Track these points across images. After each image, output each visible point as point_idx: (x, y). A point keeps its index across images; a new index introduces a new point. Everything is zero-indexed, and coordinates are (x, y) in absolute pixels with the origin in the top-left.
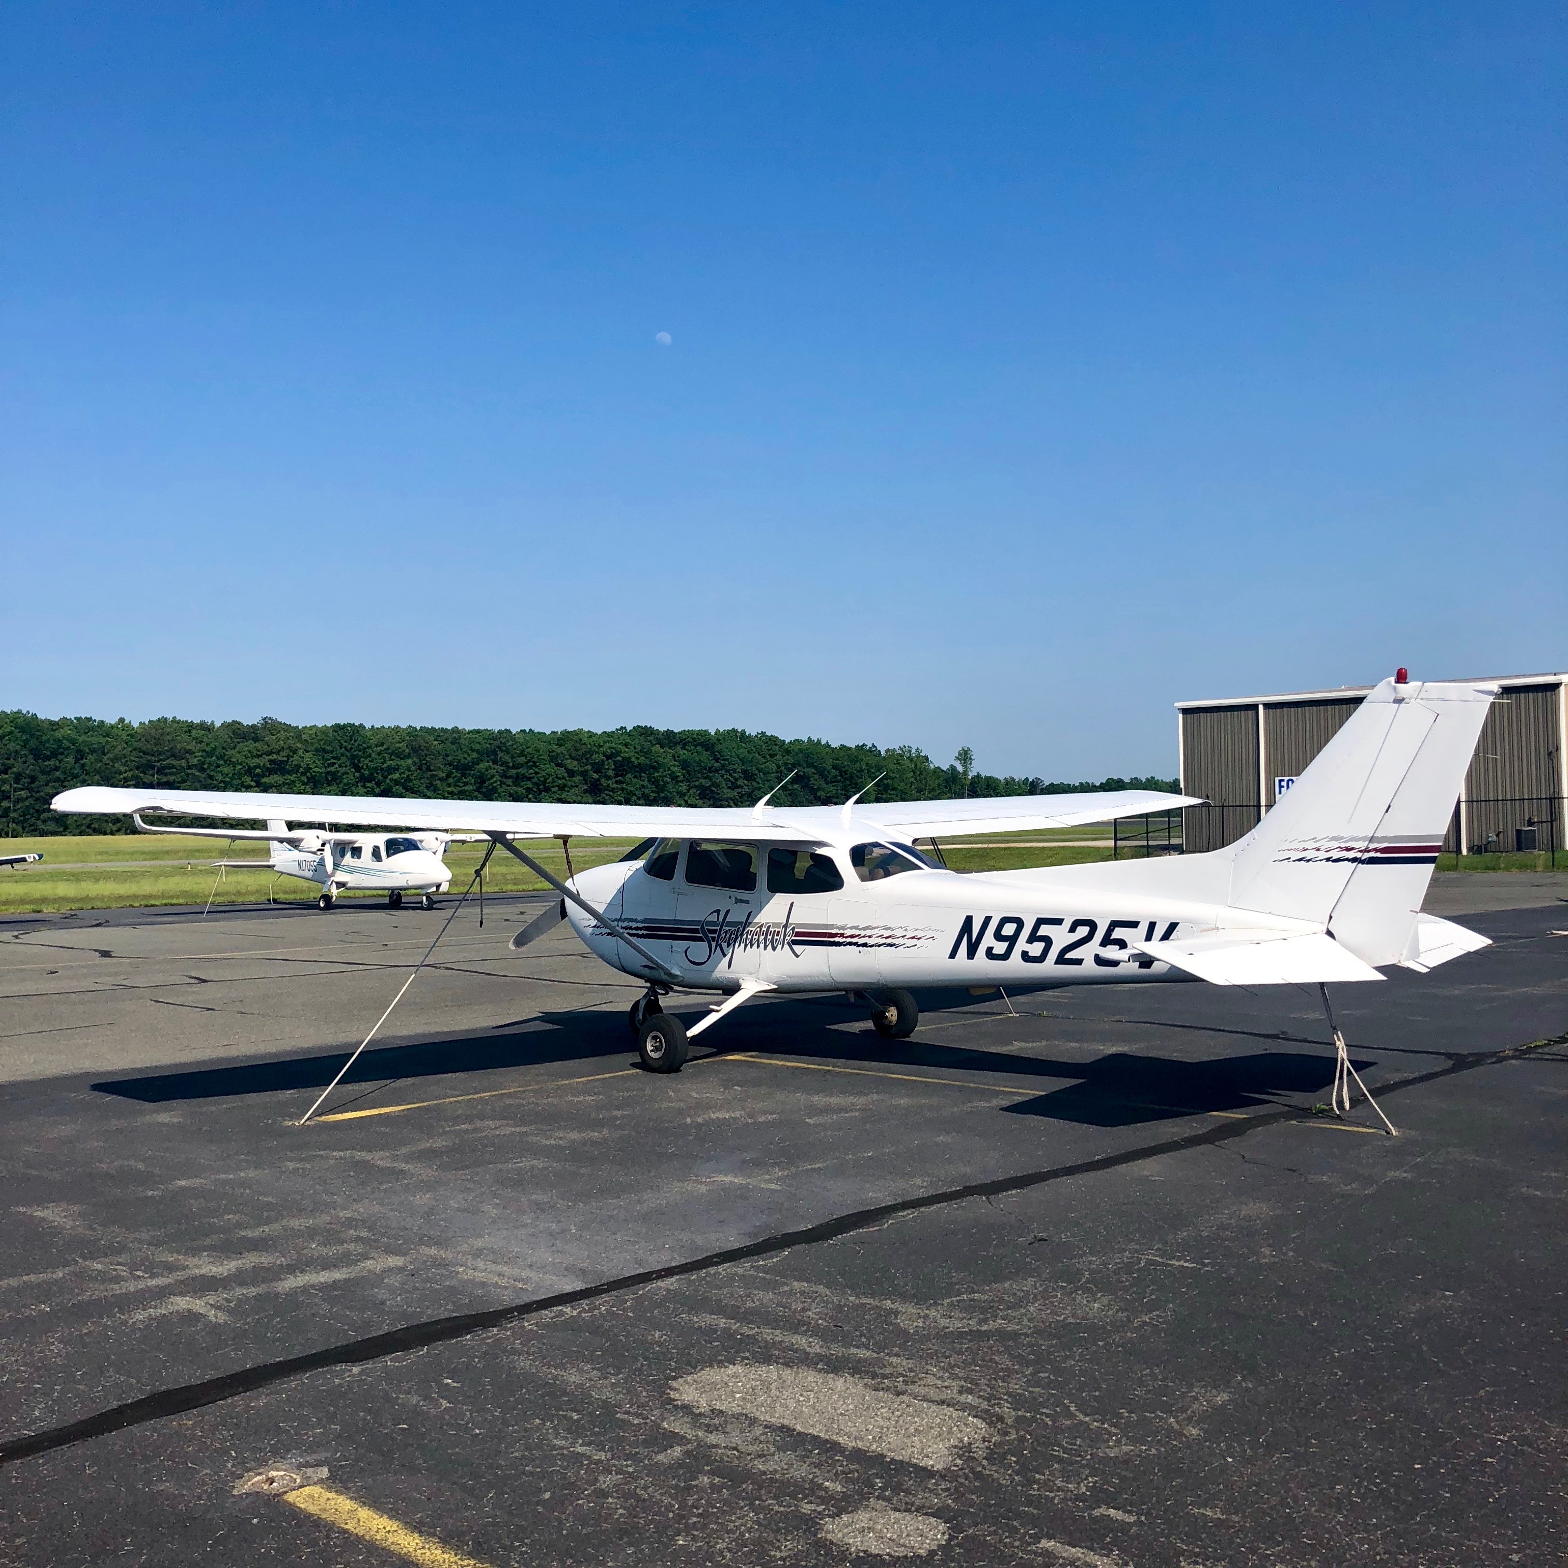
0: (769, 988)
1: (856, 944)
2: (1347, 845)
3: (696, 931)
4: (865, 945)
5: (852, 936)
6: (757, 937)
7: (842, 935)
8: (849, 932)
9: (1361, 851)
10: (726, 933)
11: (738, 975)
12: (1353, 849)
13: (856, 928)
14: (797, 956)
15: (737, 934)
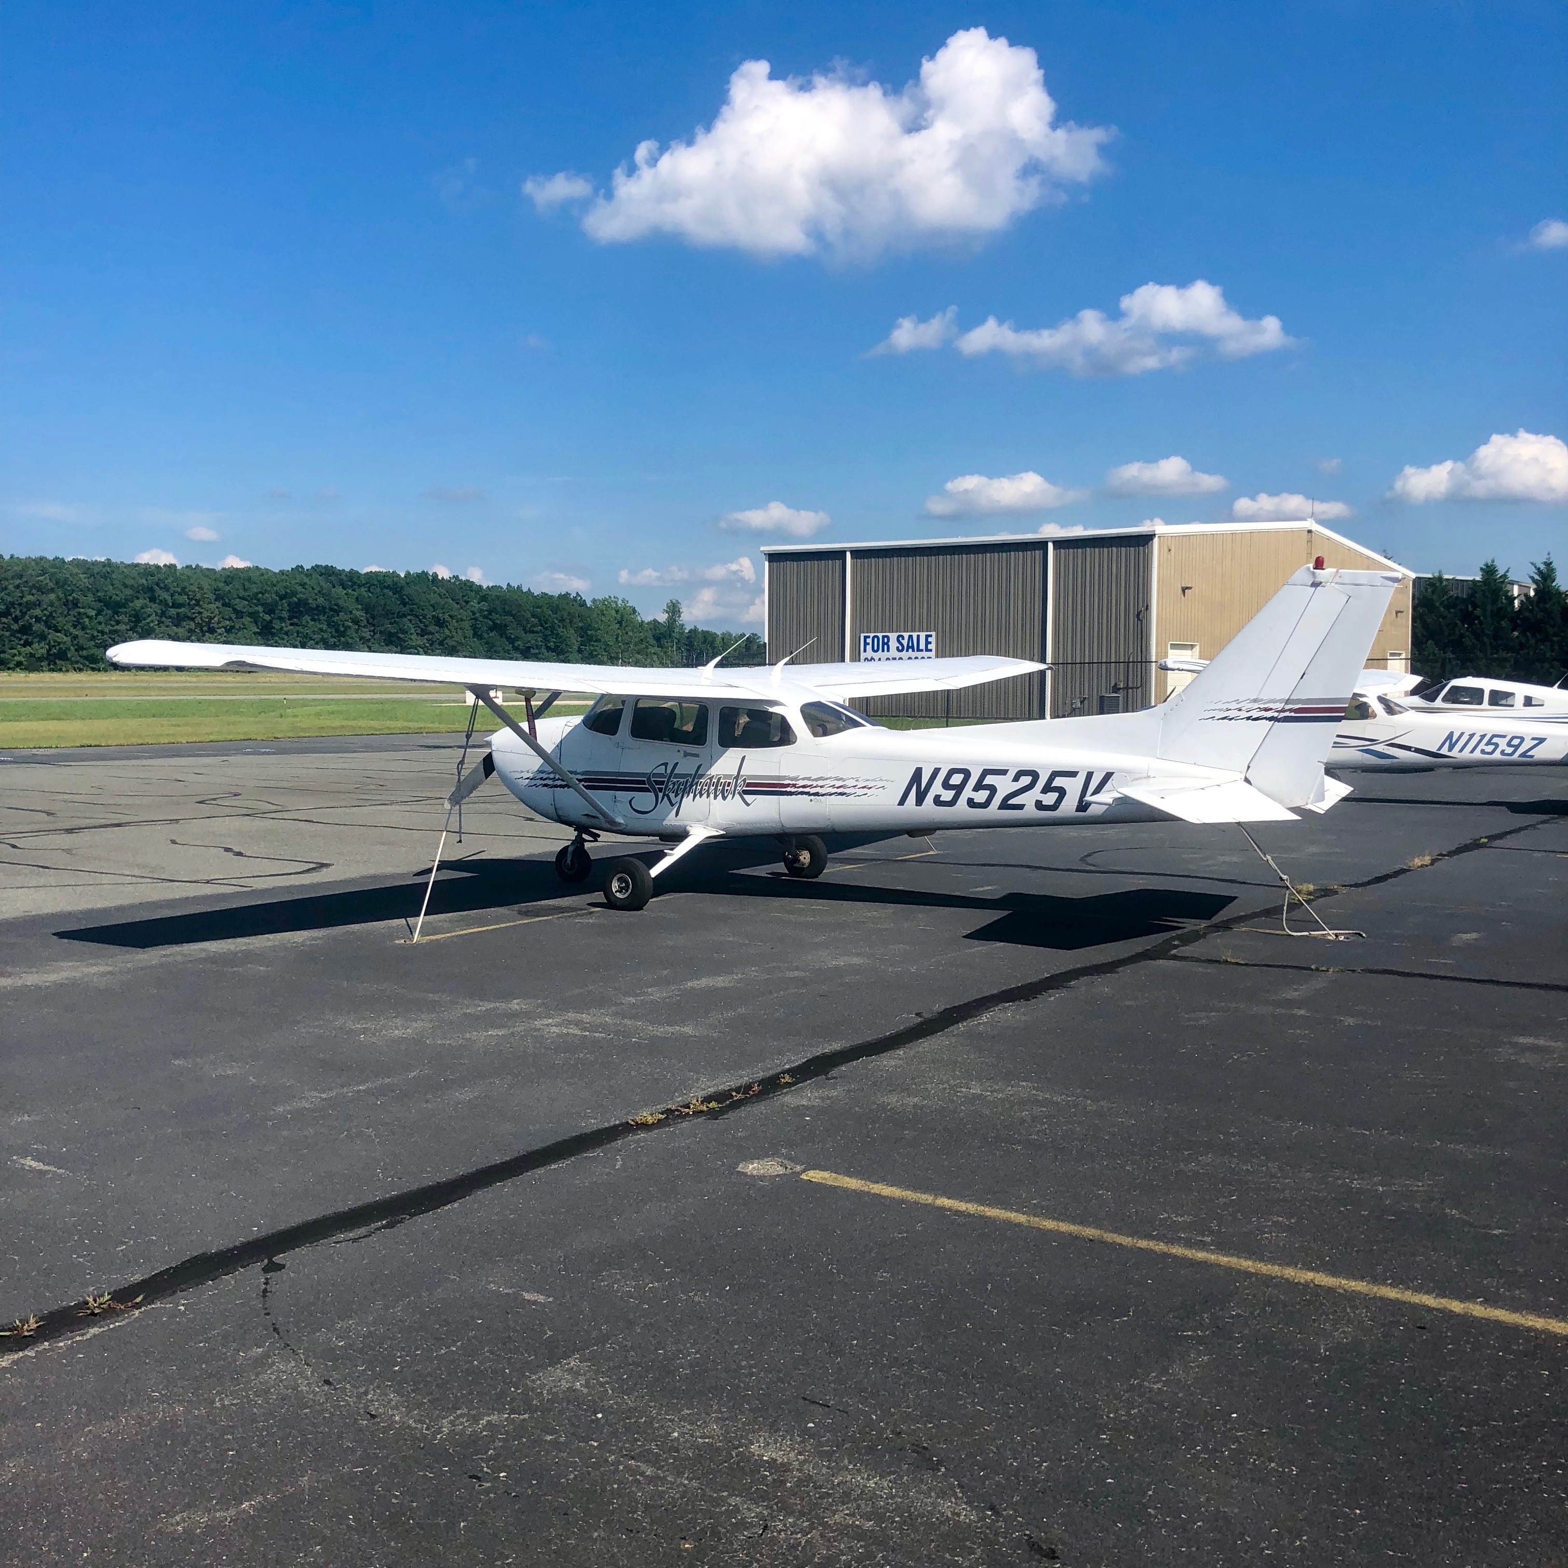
0: (718, 834)
1: (808, 794)
2: (1266, 706)
3: (643, 782)
4: (817, 794)
5: (804, 787)
6: (707, 788)
7: (794, 786)
8: (801, 783)
9: (1277, 712)
10: (674, 784)
11: (686, 823)
12: (1271, 709)
13: (809, 779)
14: (748, 805)
15: (686, 783)
